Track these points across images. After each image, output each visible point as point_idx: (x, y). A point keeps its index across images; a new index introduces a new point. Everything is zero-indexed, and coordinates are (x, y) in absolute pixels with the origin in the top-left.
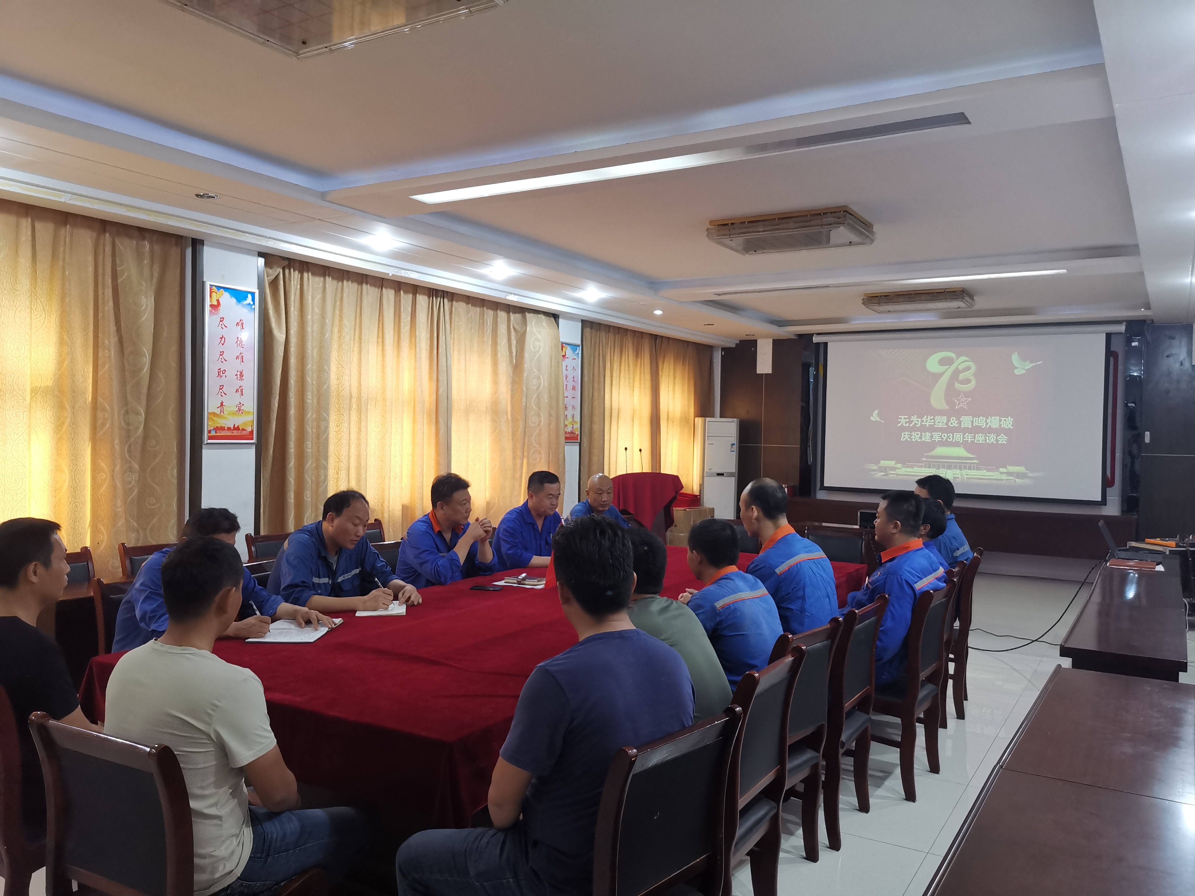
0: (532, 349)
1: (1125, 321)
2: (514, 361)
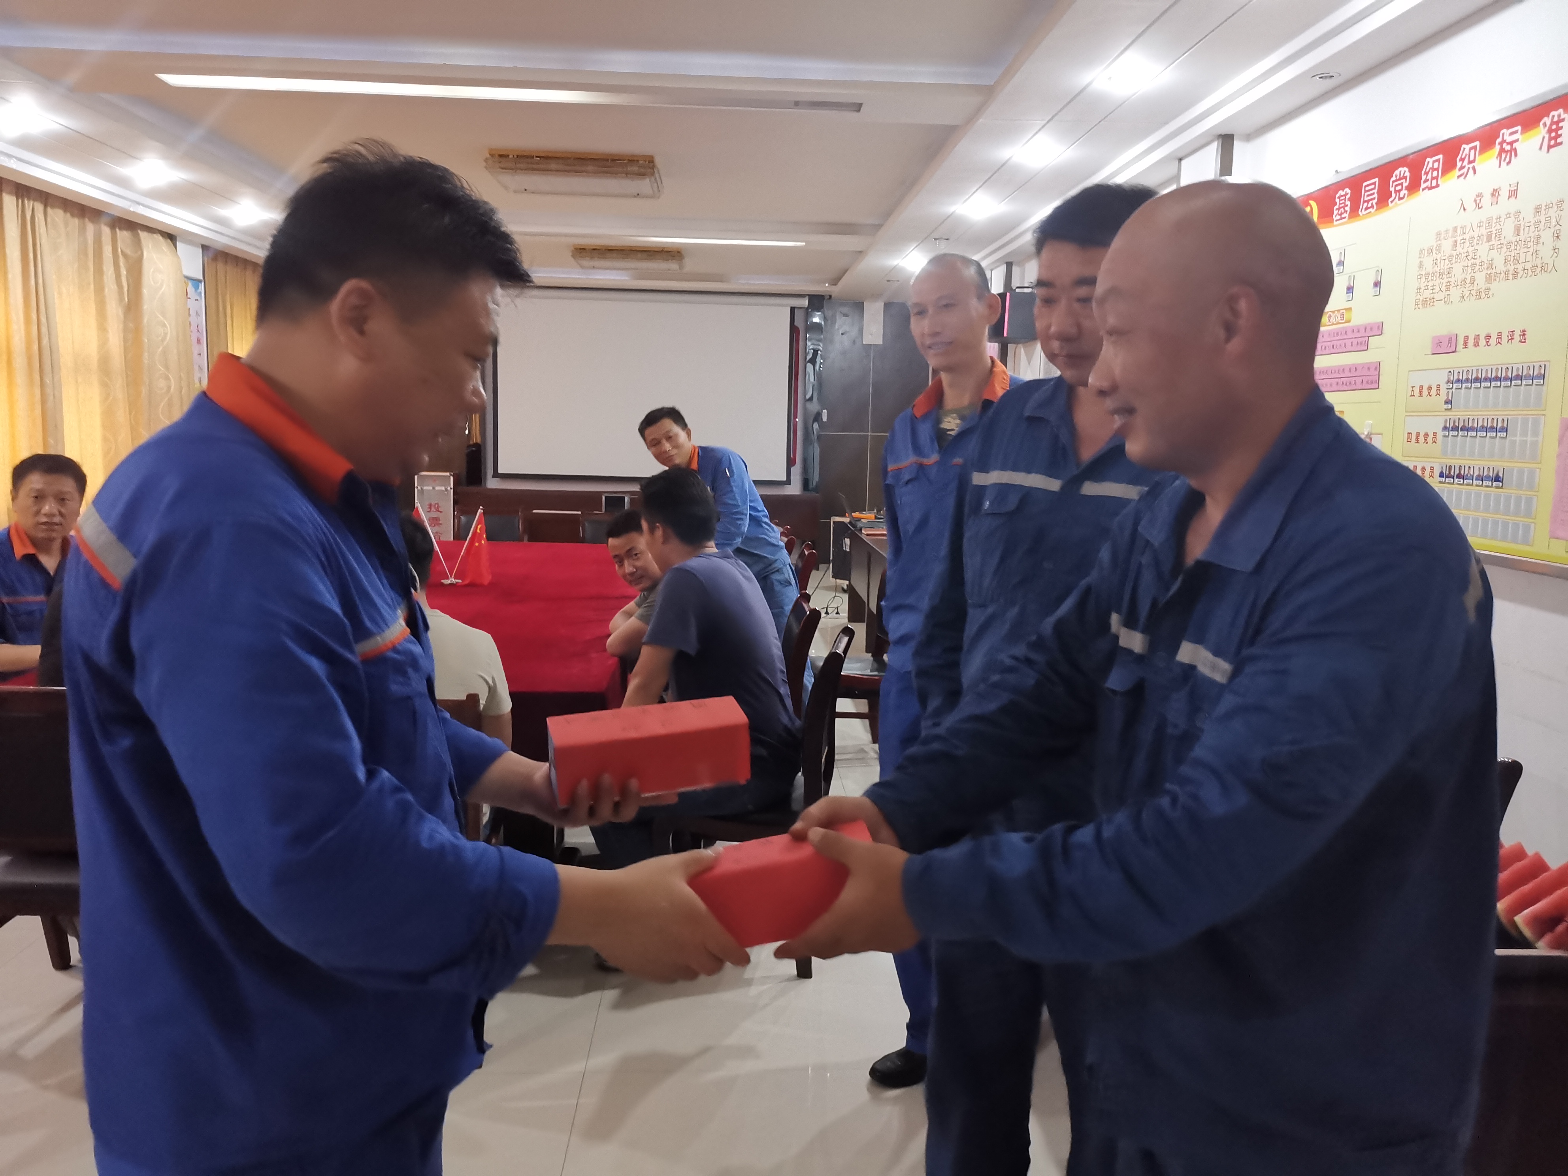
0: (152, 283)
1: (809, 295)
2: (126, 300)
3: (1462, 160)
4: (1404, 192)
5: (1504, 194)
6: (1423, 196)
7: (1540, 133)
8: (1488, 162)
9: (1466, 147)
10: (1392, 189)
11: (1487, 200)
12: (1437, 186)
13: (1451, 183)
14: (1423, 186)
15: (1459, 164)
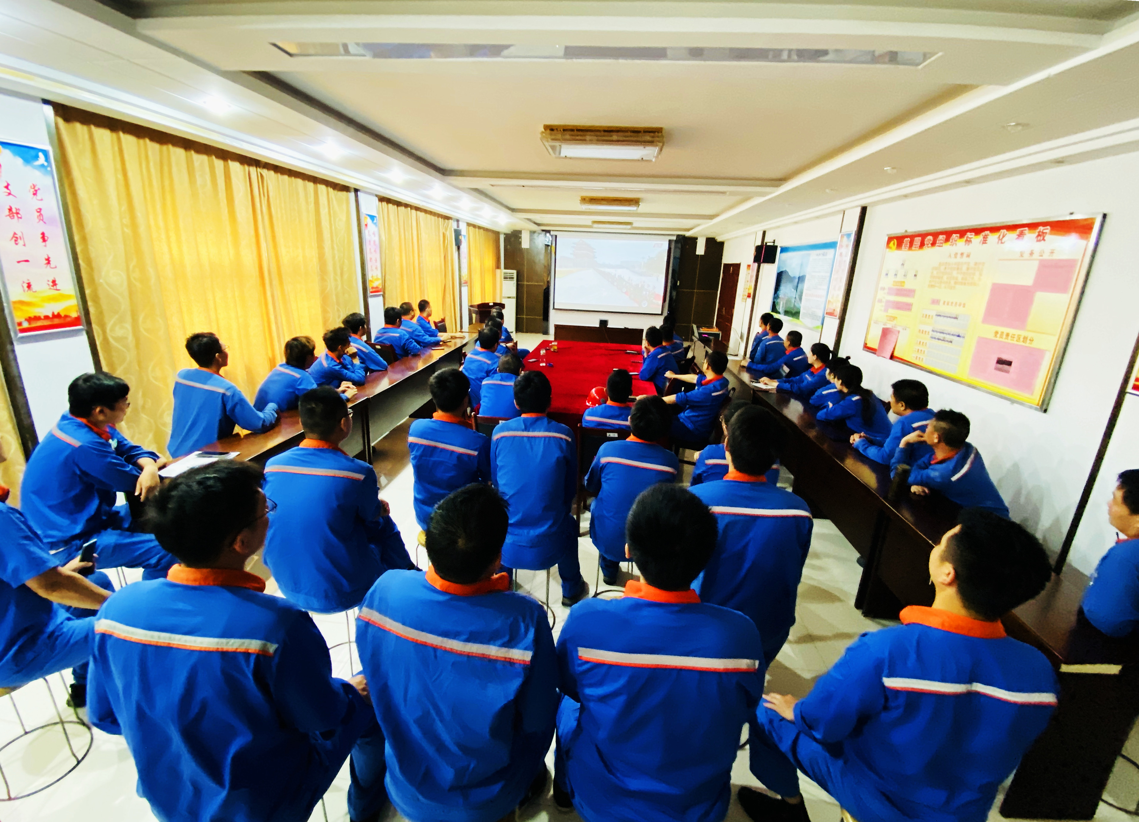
3: (952, 240)
4: (930, 245)
5: (965, 255)
6: (936, 248)
7: (980, 237)
8: (961, 242)
9: (954, 235)
10: (925, 243)
11: (959, 256)
12: (942, 246)
13: (947, 246)
14: (937, 245)
15: (951, 240)
